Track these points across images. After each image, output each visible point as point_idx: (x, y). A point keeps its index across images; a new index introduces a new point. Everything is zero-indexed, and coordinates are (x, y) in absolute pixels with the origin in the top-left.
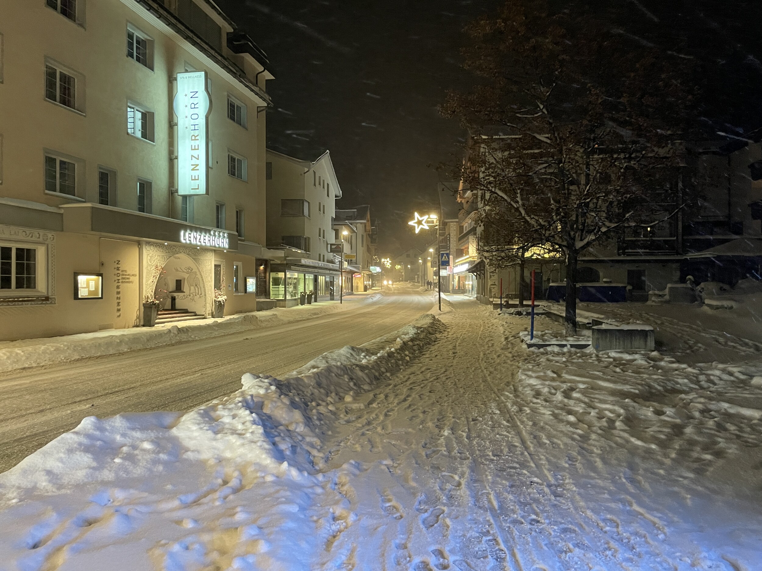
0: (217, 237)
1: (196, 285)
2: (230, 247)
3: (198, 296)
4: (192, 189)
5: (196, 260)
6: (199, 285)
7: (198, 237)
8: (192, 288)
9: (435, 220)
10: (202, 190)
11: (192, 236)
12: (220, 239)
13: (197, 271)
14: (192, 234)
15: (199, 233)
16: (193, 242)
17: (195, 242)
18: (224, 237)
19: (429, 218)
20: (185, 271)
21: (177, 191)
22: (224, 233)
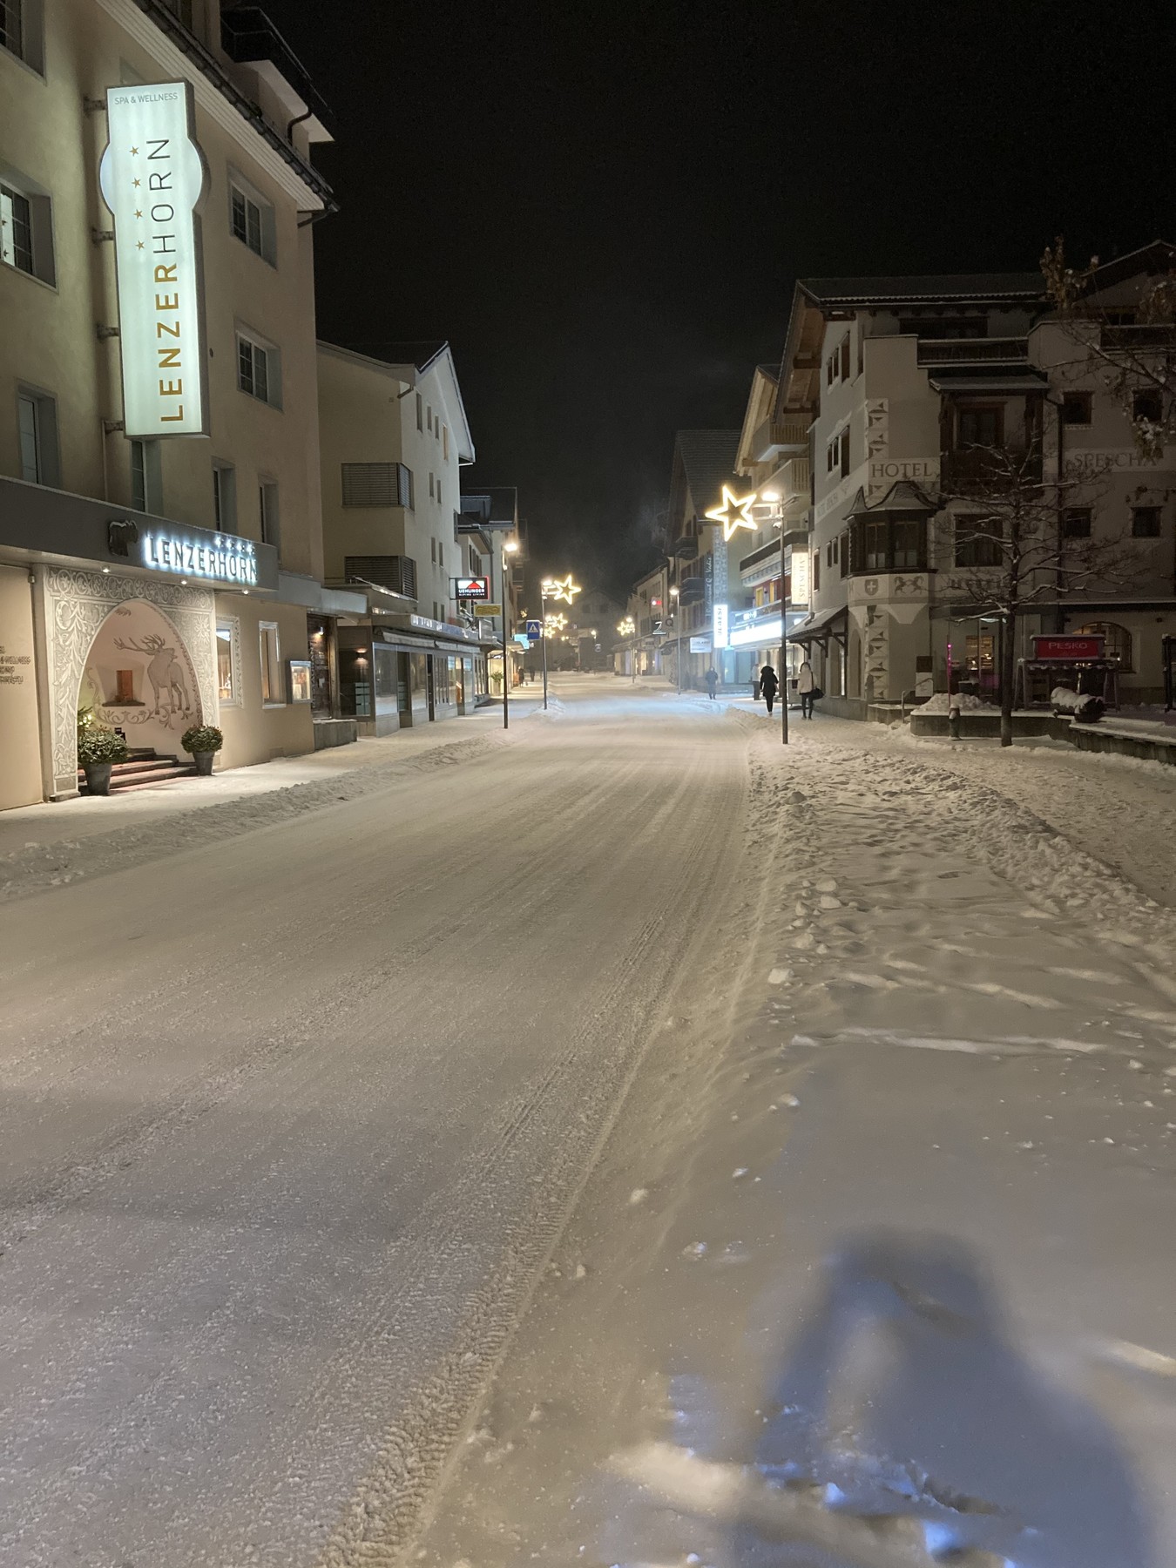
0: (229, 554)
1: (174, 685)
2: (260, 583)
3: (180, 713)
4: (163, 419)
5: (173, 617)
6: (183, 685)
7: (187, 553)
8: (164, 692)
9: (774, 507)
10: (193, 421)
11: (171, 548)
12: (238, 559)
13: (176, 646)
14: (172, 544)
15: (186, 543)
16: (176, 566)
17: (179, 568)
18: (245, 554)
19: (758, 500)
20: (145, 647)
21: (121, 426)
22: (244, 543)
